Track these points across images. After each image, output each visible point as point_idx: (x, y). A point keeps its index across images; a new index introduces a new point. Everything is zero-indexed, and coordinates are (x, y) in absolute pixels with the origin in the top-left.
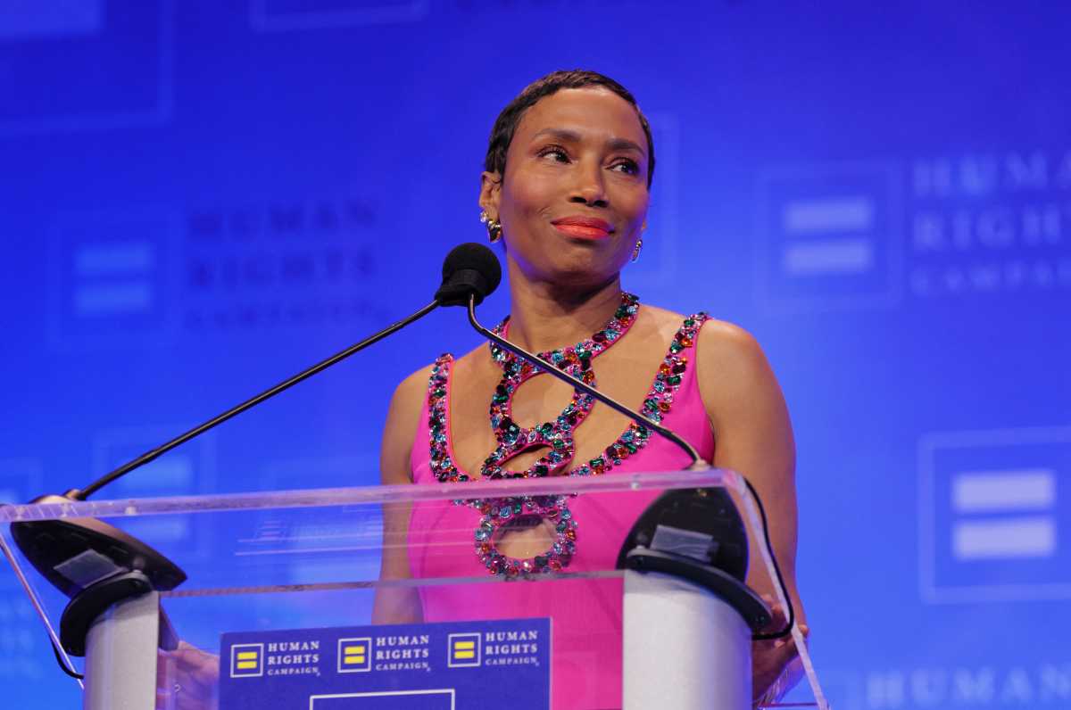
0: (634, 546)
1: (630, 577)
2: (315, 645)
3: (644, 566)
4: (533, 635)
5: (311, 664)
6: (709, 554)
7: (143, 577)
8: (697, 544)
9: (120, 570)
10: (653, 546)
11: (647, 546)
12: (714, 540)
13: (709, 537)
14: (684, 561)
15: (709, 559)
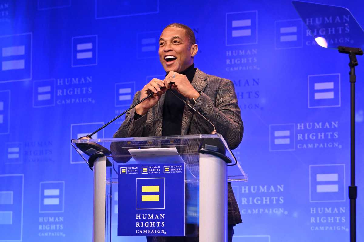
0: (201, 148)
1: (201, 154)
2: (137, 168)
3: (203, 152)
4: (181, 167)
5: (136, 172)
6: (217, 150)
7: (103, 153)
8: (214, 148)
9: (98, 152)
10: (205, 148)
11: (204, 148)
12: (218, 147)
13: (216, 147)
14: (211, 151)
15: (217, 151)
